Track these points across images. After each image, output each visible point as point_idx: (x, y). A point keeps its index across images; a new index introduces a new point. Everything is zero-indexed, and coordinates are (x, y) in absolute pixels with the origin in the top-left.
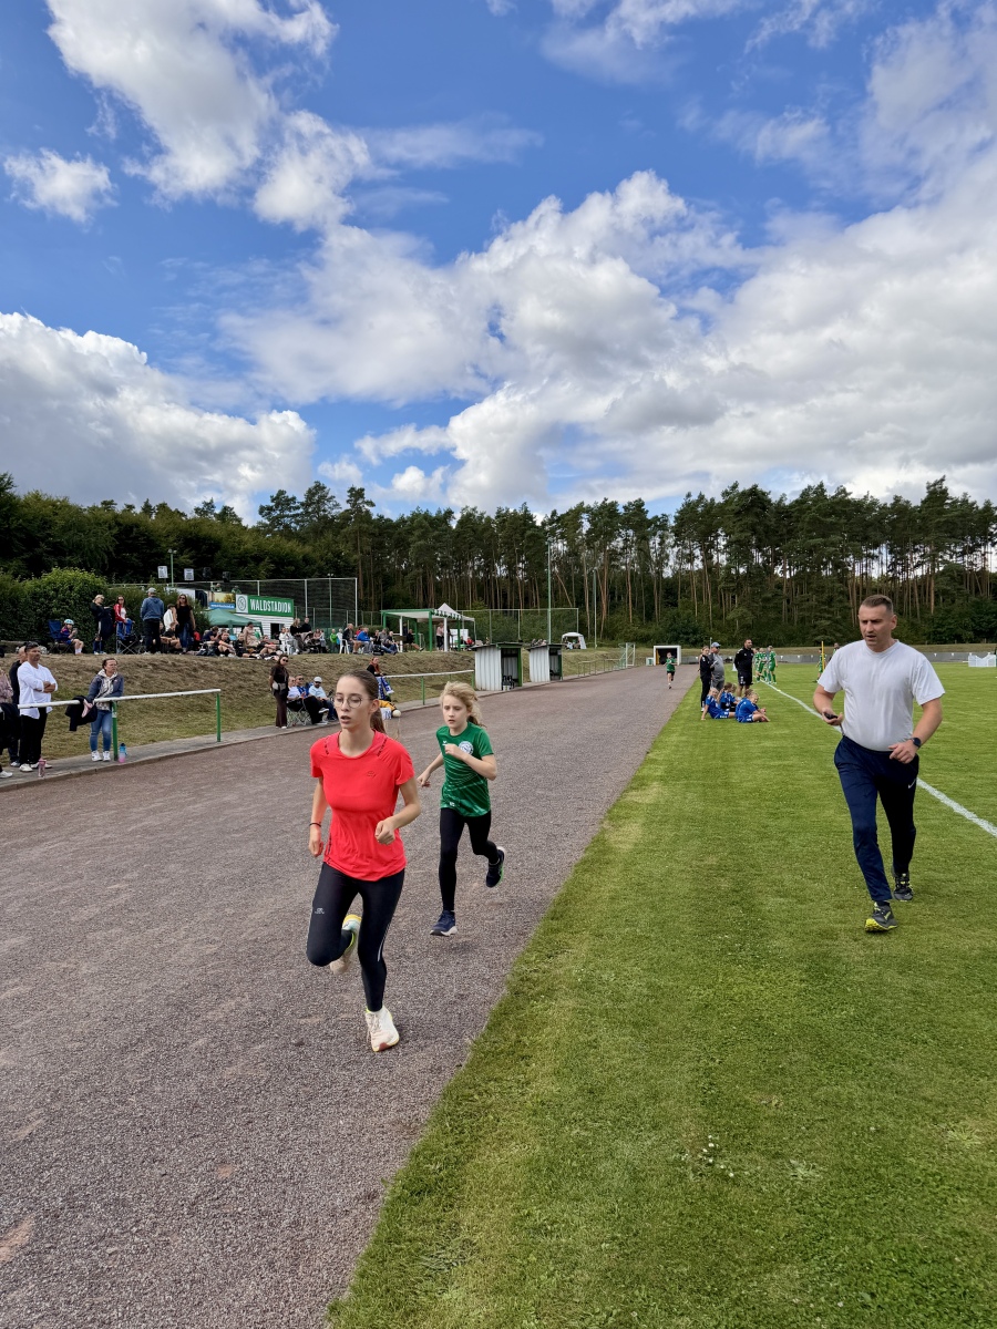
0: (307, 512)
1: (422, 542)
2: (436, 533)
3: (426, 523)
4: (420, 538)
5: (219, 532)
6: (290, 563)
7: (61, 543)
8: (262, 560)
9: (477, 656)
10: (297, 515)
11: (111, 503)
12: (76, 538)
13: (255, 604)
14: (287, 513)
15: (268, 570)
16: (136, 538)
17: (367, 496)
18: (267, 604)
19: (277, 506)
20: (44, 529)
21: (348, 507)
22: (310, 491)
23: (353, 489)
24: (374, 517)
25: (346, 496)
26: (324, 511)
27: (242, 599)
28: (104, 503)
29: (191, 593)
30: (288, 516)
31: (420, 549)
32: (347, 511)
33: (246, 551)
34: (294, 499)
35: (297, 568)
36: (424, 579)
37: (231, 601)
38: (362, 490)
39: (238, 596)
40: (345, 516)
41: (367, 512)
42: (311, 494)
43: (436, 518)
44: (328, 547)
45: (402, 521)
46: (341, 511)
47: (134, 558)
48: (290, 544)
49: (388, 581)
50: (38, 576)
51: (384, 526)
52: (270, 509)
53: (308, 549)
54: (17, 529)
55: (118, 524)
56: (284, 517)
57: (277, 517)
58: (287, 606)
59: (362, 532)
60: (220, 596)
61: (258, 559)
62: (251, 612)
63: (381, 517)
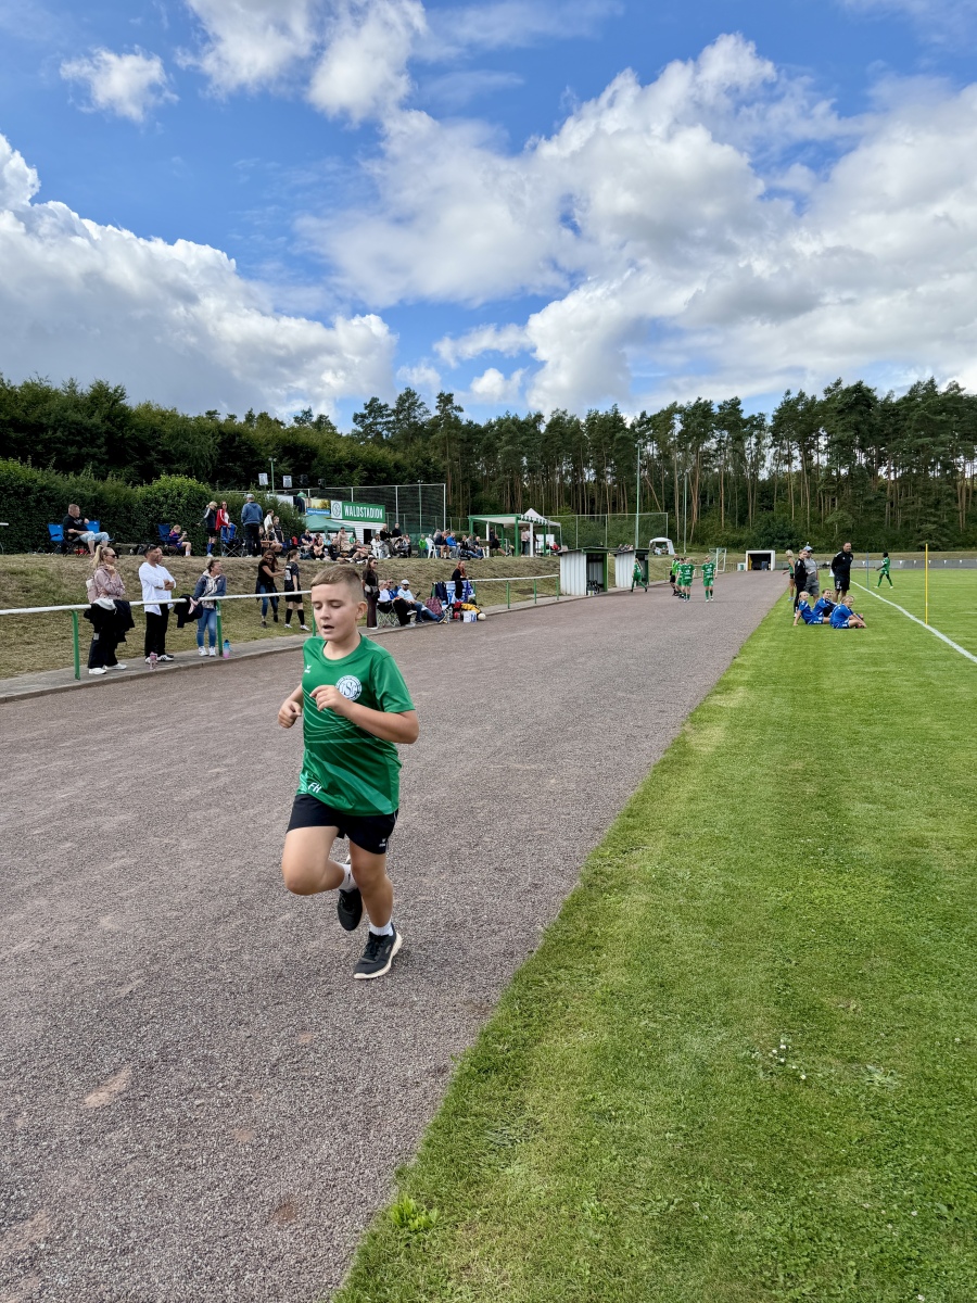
0: (398, 419)
1: (510, 447)
2: (524, 438)
3: (514, 428)
4: (508, 443)
5: (315, 439)
6: (382, 471)
7: (169, 451)
8: (356, 467)
9: (562, 561)
10: (389, 422)
11: (215, 412)
12: (182, 447)
13: (349, 510)
14: (380, 420)
15: (361, 478)
16: (239, 447)
17: (456, 402)
18: (360, 510)
19: (370, 414)
20: (154, 438)
21: (437, 413)
22: (401, 398)
23: (441, 395)
24: (464, 423)
25: (435, 402)
26: (415, 417)
27: (336, 505)
28: (209, 413)
29: (289, 499)
30: (380, 423)
31: (508, 454)
32: (436, 417)
33: (341, 459)
34: (386, 406)
35: (388, 474)
36: (512, 485)
37: (327, 508)
38: (451, 395)
39: (333, 502)
40: (435, 423)
41: (456, 418)
42: (402, 401)
43: (523, 423)
44: (418, 453)
45: (490, 426)
46: (431, 417)
47: (237, 468)
48: (382, 451)
49: (475, 488)
50: (149, 482)
51: (473, 433)
52: (363, 416)
53: (399, 456)
54: (130, 438)
55: (222, 433)
56: (376, 424)
57: (370, 425)
58: (379, 512)
59: (451, 438)
60: (316, 503)
61: (351, 467)
62: (345, 518)
63: (471, 423)
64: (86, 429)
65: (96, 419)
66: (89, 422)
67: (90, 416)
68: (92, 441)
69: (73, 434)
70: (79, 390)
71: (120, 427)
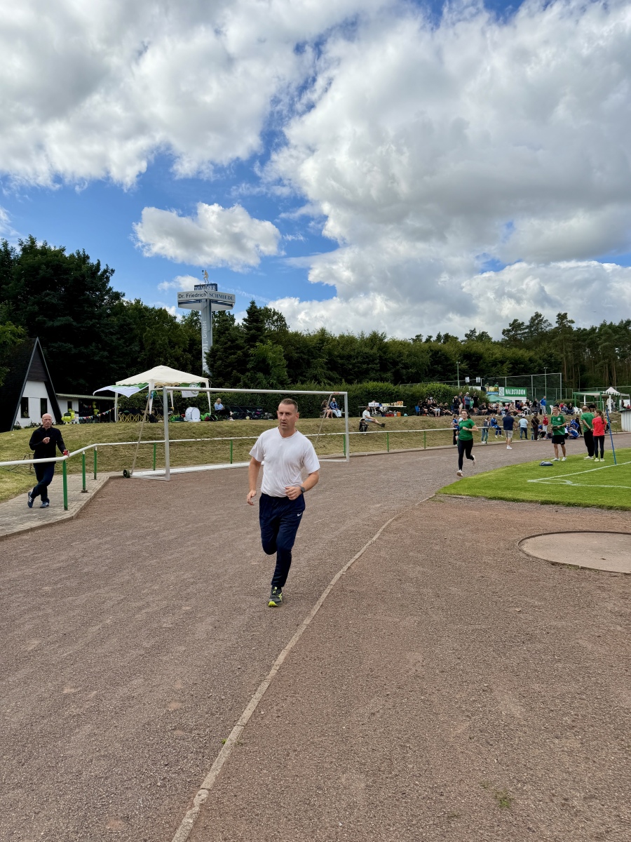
0: (531, 331)
1: (607, 343)
3: (610, 331)
4: (605, 341)
5: (479, 348)
6: (521, 363)
8: (505, 362)
9: (622, 415)
10: (525, 333)
11: (420, 335)
12: (413, 360)
13: (508, 391)
14: (519, 332)
15: (508, 368)
16: (440, 357)
17: (569, 318)
18: (514, 391)
19: (513, 329)
21: (557, 325)
22: (532, 318)
24: (575, 329)
25: (556, 319)
26: (542, 329)
27: (501, 389)
28: (417, 336)
29: (479, 388)
30: (519, 334)
32: (556, 328)
33: (496, 359)
34: (523, 323)
35: (526, 365)
36: (609, 365)
37: (497, 391)
38: (566, 314)
40: (555, 332)
41: (570, 327)
42: (533, 320)
44: (545, 351)
45: (593, 330)
46: (553, 328)
48: (522, 351)
49: (583, 369)
51: (582, 334)
52: (509, 331)
56: (517, 334)
57: (513, 335)
58: (523, 391)
59: (567, 340)
60: (492, 389)
61: (502, 362)
62: (506, 395)
63: (579, 329)
64: (371, 356)
65: (375, 350)
66: (372, 352)
67: (372, 349)
68: (373, 361)
69: (364, 358)
70: (365, 336)
71: (385, 353)
